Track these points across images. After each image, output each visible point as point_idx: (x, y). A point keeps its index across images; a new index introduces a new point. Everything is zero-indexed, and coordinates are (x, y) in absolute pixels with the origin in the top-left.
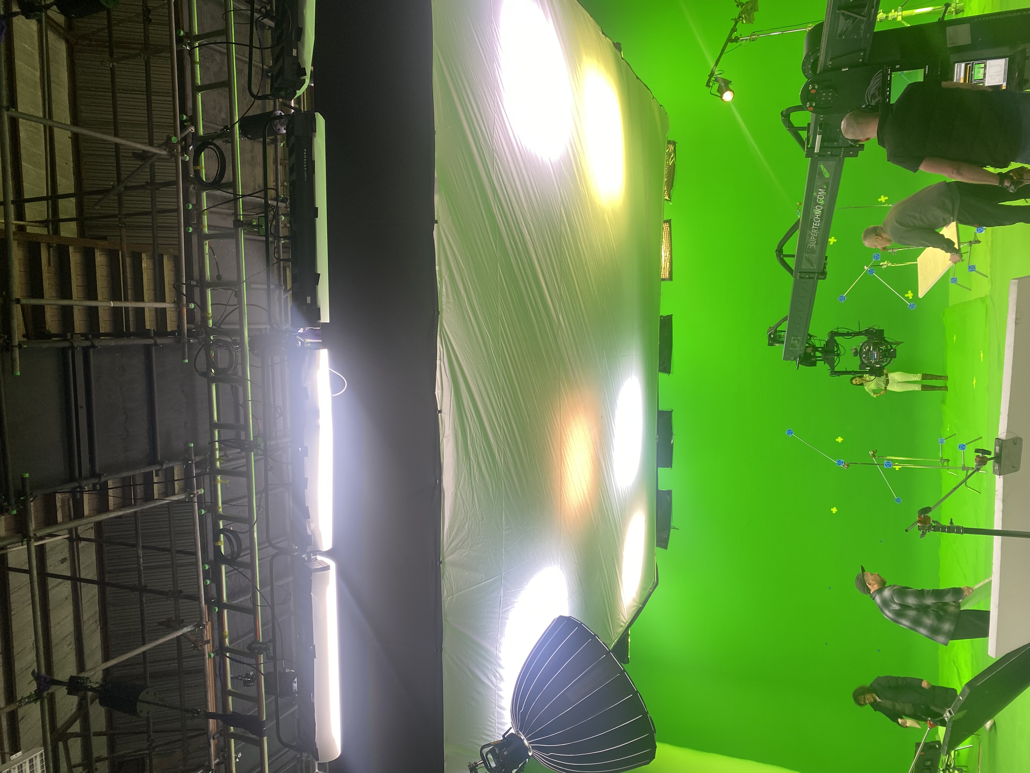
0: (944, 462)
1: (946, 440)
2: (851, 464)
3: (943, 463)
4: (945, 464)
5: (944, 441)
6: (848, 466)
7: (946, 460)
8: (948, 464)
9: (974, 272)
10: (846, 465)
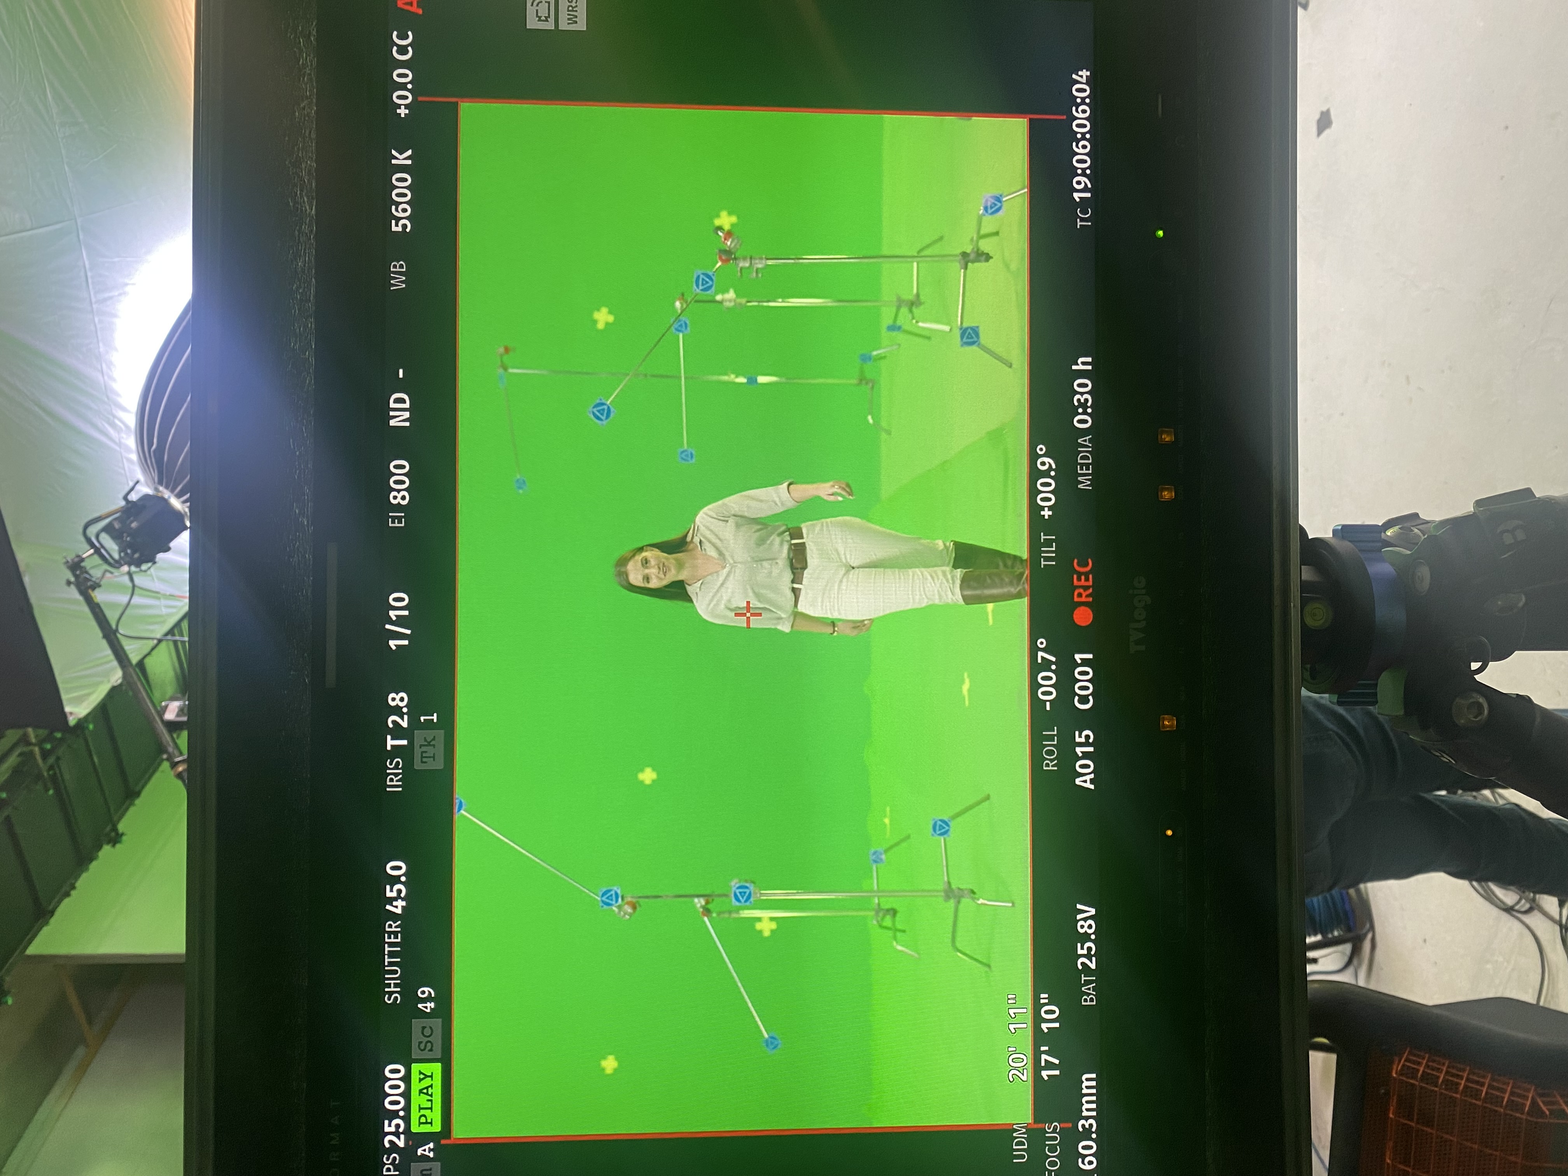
0: (884, 916)
1: (889, 854)
2: (642, 901)
3: (883, 919)
4: (888, 921)
5: (883, 857)
6: (634, 907)
7: (888, 910)
8: (894, 922)
9: (974, 348)
10: (628, 903)
